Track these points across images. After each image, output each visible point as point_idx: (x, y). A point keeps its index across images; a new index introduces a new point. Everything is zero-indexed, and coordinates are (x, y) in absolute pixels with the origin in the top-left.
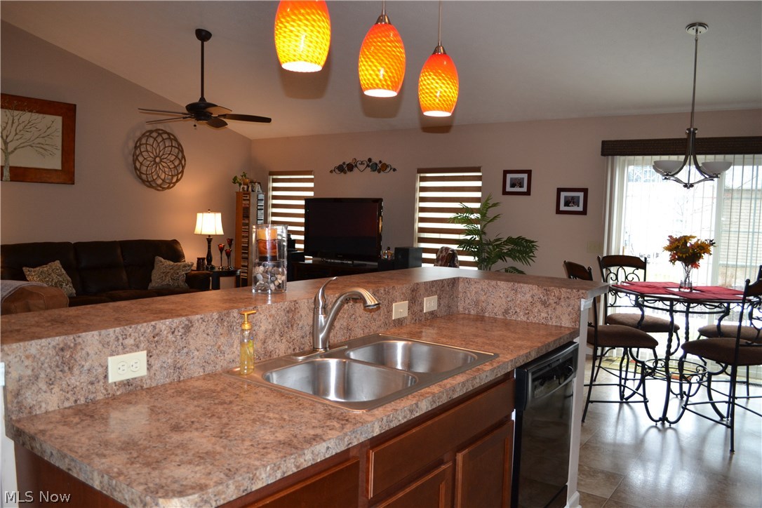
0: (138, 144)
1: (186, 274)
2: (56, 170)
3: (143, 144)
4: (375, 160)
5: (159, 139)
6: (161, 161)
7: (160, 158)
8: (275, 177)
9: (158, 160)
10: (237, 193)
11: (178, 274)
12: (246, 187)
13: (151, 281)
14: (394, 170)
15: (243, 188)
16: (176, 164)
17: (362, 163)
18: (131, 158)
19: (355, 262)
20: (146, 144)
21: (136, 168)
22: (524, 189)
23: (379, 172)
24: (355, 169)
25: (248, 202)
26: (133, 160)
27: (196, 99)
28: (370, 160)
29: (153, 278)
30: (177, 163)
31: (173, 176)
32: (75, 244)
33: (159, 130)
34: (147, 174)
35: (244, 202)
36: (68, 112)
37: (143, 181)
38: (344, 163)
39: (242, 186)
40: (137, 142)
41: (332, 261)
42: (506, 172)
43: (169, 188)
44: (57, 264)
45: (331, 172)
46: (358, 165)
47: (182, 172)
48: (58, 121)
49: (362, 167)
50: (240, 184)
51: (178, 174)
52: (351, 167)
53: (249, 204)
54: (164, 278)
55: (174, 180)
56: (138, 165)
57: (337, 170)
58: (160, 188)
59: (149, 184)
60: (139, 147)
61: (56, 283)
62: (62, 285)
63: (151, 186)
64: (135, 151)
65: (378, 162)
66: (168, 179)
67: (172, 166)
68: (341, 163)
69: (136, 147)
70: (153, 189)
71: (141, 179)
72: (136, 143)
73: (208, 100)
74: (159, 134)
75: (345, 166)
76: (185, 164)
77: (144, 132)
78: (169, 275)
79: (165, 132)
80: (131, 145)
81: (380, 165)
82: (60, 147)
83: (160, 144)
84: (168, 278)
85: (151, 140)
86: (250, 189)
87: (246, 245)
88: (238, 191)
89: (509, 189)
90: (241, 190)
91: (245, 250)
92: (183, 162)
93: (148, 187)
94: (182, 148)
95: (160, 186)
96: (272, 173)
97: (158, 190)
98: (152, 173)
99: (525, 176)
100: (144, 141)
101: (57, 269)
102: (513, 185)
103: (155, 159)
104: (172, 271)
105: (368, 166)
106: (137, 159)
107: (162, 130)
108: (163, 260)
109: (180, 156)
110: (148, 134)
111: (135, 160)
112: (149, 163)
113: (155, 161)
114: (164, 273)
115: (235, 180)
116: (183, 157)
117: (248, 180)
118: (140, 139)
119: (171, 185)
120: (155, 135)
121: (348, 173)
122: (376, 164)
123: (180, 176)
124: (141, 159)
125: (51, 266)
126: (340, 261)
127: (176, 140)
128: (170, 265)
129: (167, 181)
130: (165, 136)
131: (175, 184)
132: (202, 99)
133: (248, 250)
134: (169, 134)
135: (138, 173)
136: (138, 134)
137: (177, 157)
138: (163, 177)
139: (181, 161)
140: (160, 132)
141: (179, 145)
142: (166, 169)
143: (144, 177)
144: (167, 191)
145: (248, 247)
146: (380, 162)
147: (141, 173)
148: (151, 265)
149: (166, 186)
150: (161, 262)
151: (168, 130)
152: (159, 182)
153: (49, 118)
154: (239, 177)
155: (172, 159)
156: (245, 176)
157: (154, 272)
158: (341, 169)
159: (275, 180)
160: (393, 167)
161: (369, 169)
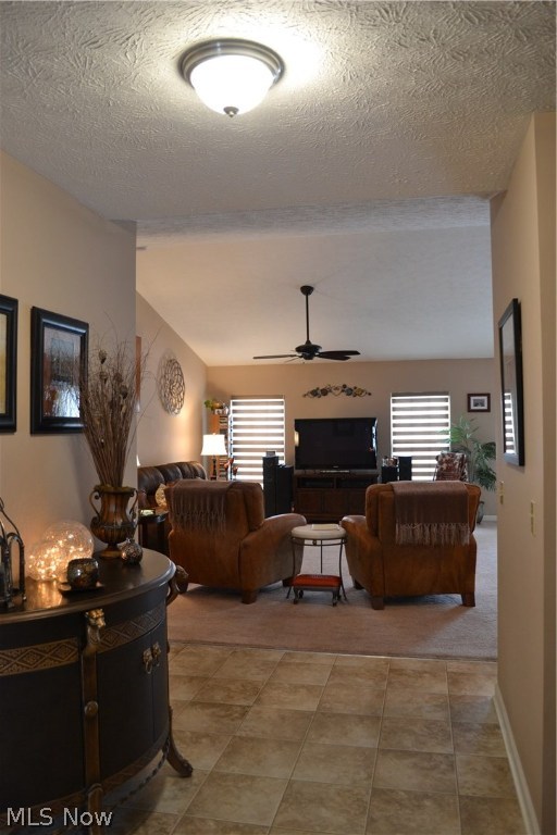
4: (350, 386)
5: (173, 368)
7: (172, 385)
8: (235, 400)
14: (370, 394)
16: (180, 392)
17: (337, 389)
21: (162, 396)
22: (485, 407)
23: (355, 396)
24: (330, 394)
28: (345, 386)
31: (179, 402)
35: (221, 424)
38: (318, 388)
41: (328, 471)
42: (469, 396)
43: (178, 413)
45: (304, 396)
46: (333, 390)
47: (184, 398)
49: (337, 392)
50: (214, 409)
51: (181, 400)
52: (325, 392)
53: (227, 426)
55: (180, 405)
57: (311, 395)
65: (353, 388)
66: (177, 405)
68: (315, 388)
74: (173, 363)
75: (319, 391)
76: (184, 391)
79: (176, 362)
81: (355, 390)
83: (173, 372)
85: (170, 369)
89: (473, 407)
90: (216, 413)
94: (183, 376)
96: (233, 398)
98: (170, 399)
99: (485, 398)
102: (476, 405)
105: (343, 391)
109: (182, 383)
110: (169, 364)
112: (168, 390)
115: (207, 404)
116: (184, 384)
117: (219, 404)
121: (323, 397)
122: (351, 389)
123: (182, 402)
127: (180, 369)
129: (177, 407)
130: (176, 365)
131: (180, 409)
132: (308, 342)
135: (164, 399)
137: (180, 384)
138: (174, 403)
139: (182, 389)
141: (182, 373)
142: (175, 396)
146: (356, 387)
152: (172, 407)
154: (211, 402)
155: (177, 386)
156: (215, 400)
158: (314, 393)
159: (234, 404)
160: (369, 391)
161: (344, 394)
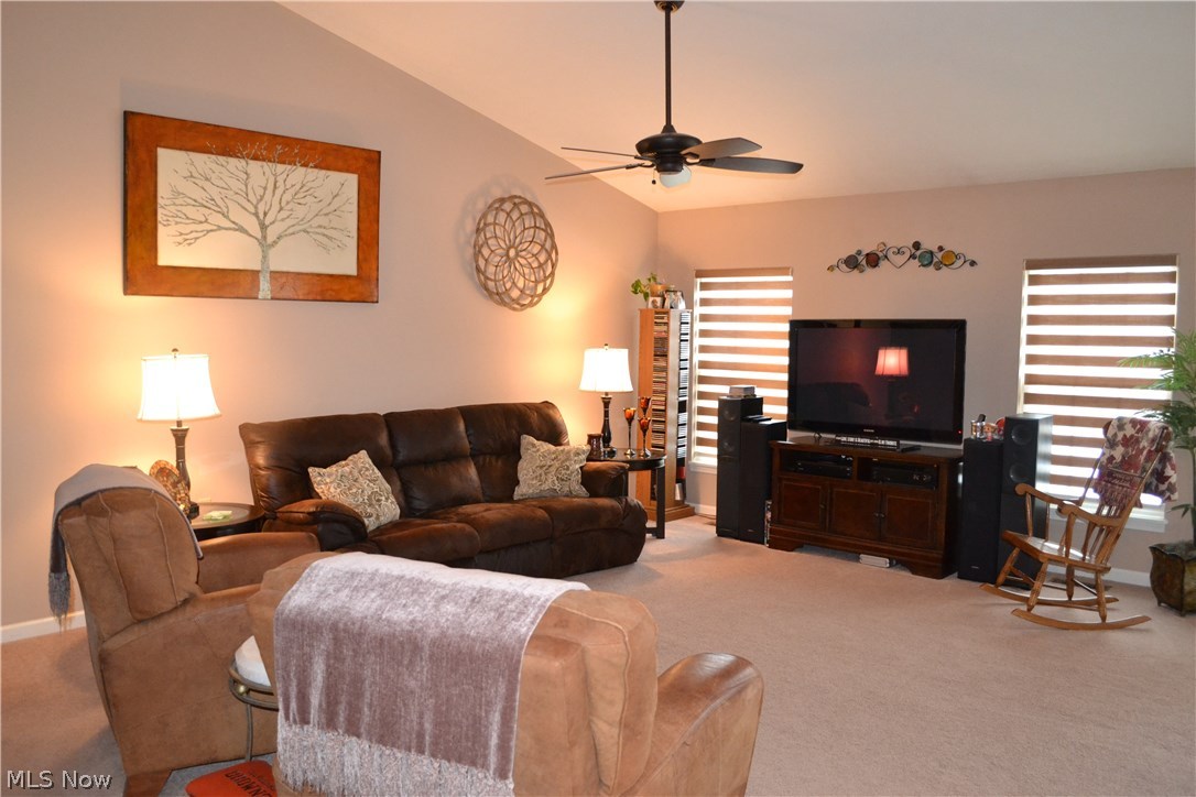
0: (482, 225)
1: (581, 468)
2: (348, 277)
3: (490, 224)
4: (928, 245)
5: (515, 215)
6: (517, 255)
7: (516, 248)
8: (704, 280)
9: (512, 253)
10: (641, 311)
11: (568, 469)
12: (659, 300)
13: (518, 483)
14: (973, 263)
15: (654, 302)
16: (542, 261)
17: (899, 252)
18: (471, 251)
19: (901, 442)
20: (495, 224)
21: (478, 269)
23: (938, 269)
24: (883, 264)
25: (664, 328)
26: (475, 254)
27: (655, 129)
28: (917, 245)
29: (521, 476)
30: (542, 258)
31: (537, 282)
32: (385, 415)
33: (516, 197)
34: (495, 281)
35: (657, 328)
36: (366, 165)
37: (490, 294)
38: (859, 252)
39: (651, 299)
40: (480, 220)
41: (852, 439)
43: (532, 304)
44: (362, 458)
45: (831, 268)
46: (890, 255)
47: (552, 274)
48: (351, 181)
49: (899, 259)
50: (646, 296)
51: (546, 278)
52: (873, 260)
53: (667, 332)
54: (543, 477)
55: (540, 289)
56: (482, 263)
57: (843, 267)
58: (518, 305)
59: (499, 297)
60: (483, 229)
61: (369, 498)
62: (379, 500)
63: (503, 303)
64: (477, 237)
65: (935, 249)
66: (529, 289)
67: (535, 265)
68: (853, 252)
69: (478, 231)
70: (506, 309)
71: (487, 289)
72: (479, 223)
73: (681, 128)
74: (515, 204)
75: (860, 258)
76: (557, 260)
77: (490, 201)
78: (553, 469)
79: (526, 202)
80: (470, 226)
81: (940, 255)
82: (355, 234)
83: (516, 224)
84: (551, 478)
85: (502, 217)
86: (667, 304)
87: (663, 408)
88: (644, 307)
90: (650, 306)
91: (660, 416)
92: (553, 255)
93: (499, 304)
94: (552, 231)
95: (516, 301)
96: (700, 274)
97: (514, 309)
98: (504, 278)
100: (490, 219)
101: (367, 469)
103: (508, 251)
104: (557, 464)
105: (913, 256)
106: (480, 252)
107: (520, 197)
108: (535, 441)
109: (548, 245)
110: (497, 205)
111: (478, 253)
112: (498, 259)
113: (507, 255)
114: (541, 467)
115: (636, 287)
116: (554, 246)
117: (659, 287)
118: (484, 216)
119: (536, 298)
120: (508, 206)
121: (869, 271)
122: (932, 253)
123: (548, 282)
124: (486, 252)
125: (355, 463)
126: (868, 441)
127: (542, 216)
128: (550, 453)
129: (528, 292)
130: (524, 208)
131: (540, 296)
132: (669, 127)
133: (665, 416)
134: (530, 204)
135: (482, 278)
136: (481, 206)
137: (543, 246)
138: (521, 284)
139: (549, 257)
140: (517, 201)
141: (548, 224)
142: (527, 271)
143: (491, 284)
144: (529, 310)
145: (664, 411)
146: (941, 249)
147: (487, 278)
148: (513, 453)
149: (526, 302)
150: (534, 445)
151: (529, 198)
152: (515, 294)
153: (336, 177)
154: (644, 282)
155: (535, 251)
156: (655, 279)
157: (522, 465)
158: (852, 263)
159: (704, 287)
160: (970, 257)
161: (916, 262)
